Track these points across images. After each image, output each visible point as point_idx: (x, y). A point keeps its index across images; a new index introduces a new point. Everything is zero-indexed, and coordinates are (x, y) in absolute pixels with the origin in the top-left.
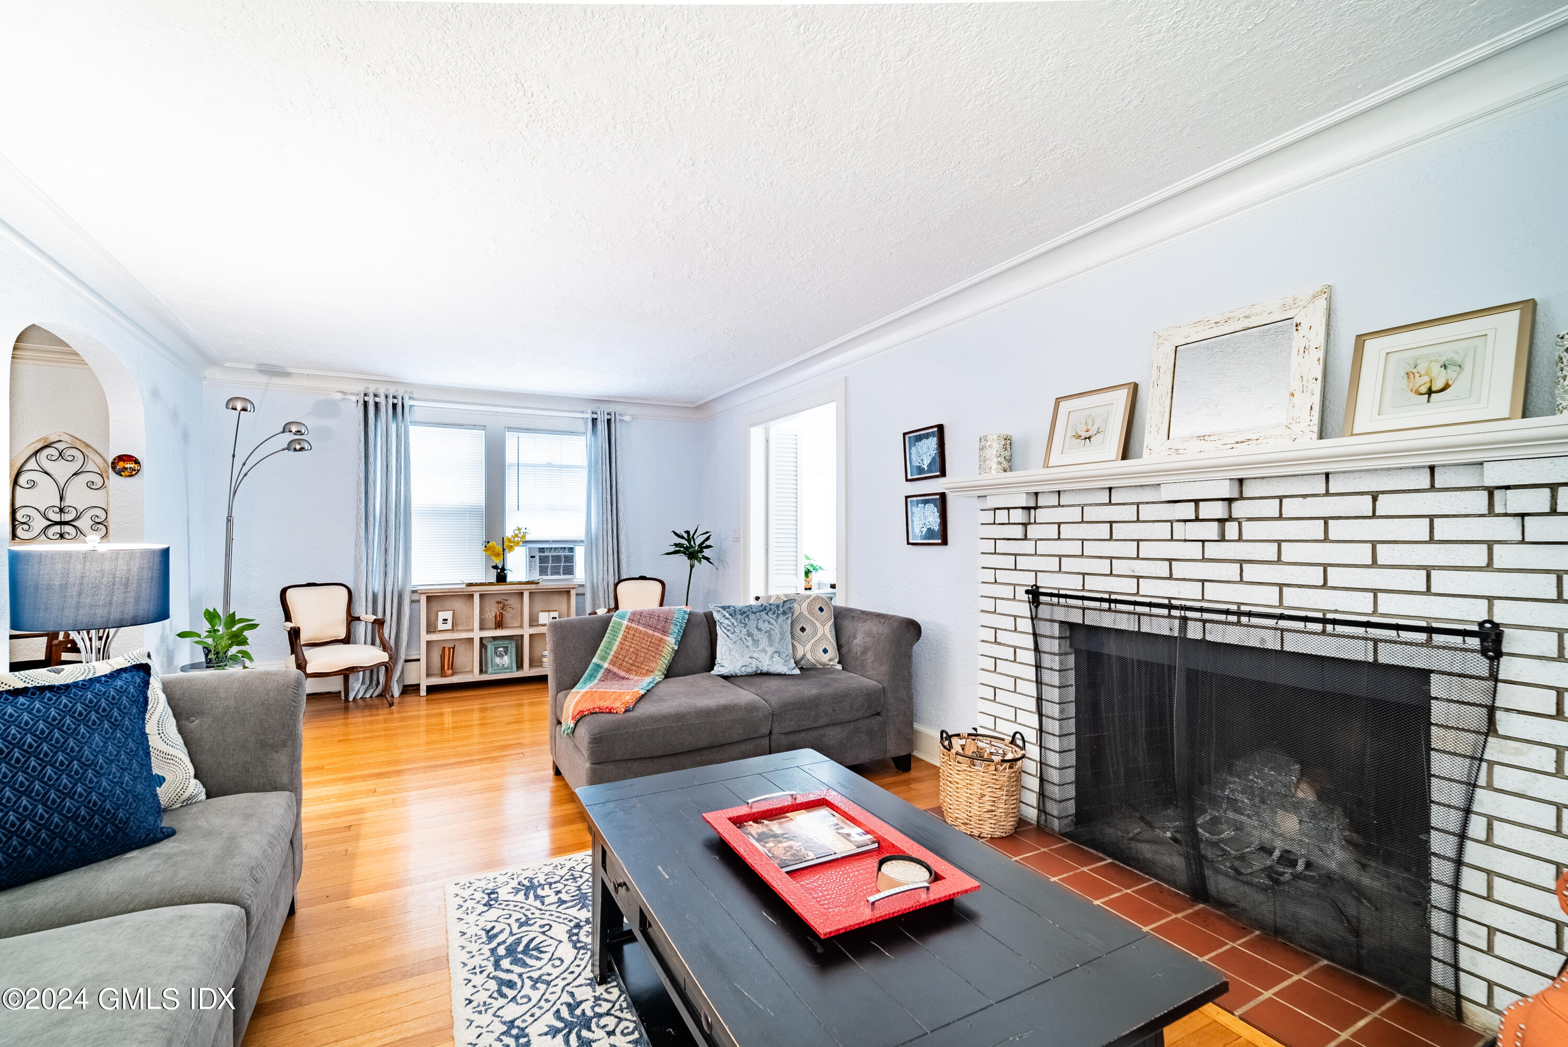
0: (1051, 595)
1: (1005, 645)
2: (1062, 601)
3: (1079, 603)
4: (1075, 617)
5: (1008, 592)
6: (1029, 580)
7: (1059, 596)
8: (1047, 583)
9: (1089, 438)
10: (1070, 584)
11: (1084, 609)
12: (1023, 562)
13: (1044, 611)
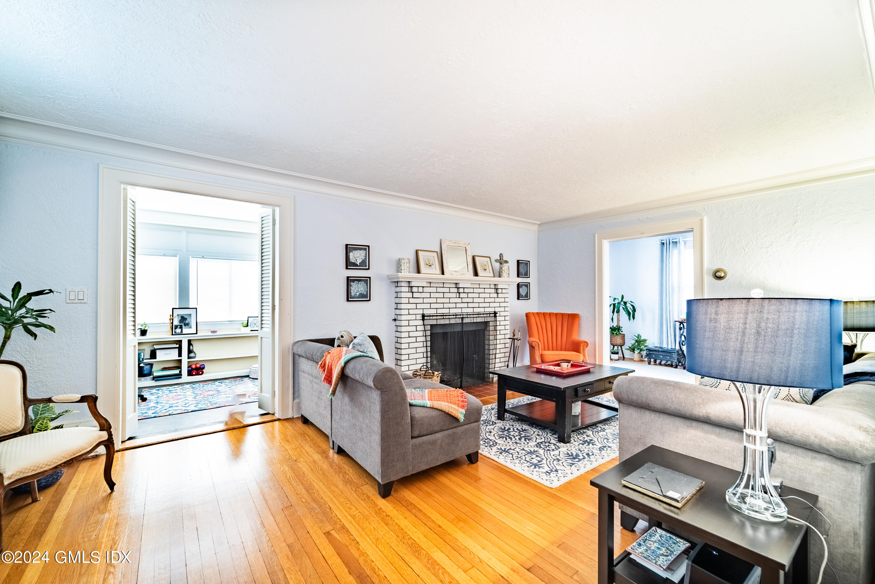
0: (428, 316)
1: (413, 337)
2: (431, 317)
3: (435, 317)
4: (434, 322)
5: (413, 317)
6: (421, 312)
7: (430, 316)
8: (426, 312)
9: (431, 266)
10: (433, 312)
11: (437, 319)
12: (419, 306)
13: (426, 322)
